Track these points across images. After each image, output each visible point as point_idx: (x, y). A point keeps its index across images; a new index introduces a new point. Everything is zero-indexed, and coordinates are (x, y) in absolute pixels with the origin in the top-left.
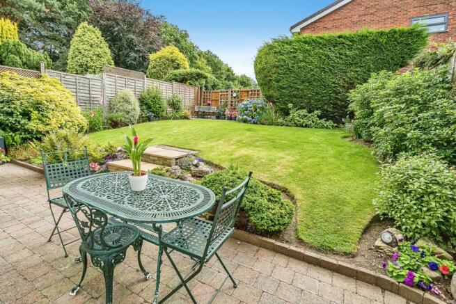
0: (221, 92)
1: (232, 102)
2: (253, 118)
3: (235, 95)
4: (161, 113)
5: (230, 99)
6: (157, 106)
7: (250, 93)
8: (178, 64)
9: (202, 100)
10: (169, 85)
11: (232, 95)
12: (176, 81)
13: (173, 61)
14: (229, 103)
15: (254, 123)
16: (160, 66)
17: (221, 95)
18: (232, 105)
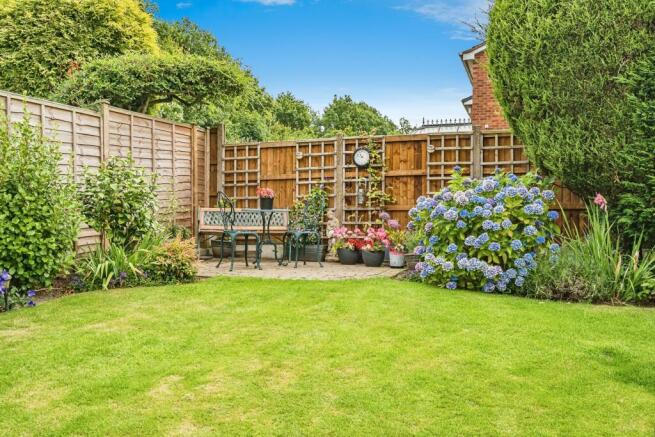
0: (303, 146)
1: (349, 185)
2: (505, 268)
3: (362, 158)
4: (49, 261)
5: (340, 176)
6: (30, 227)
7: (430, 148)
8: (117, 35)
9: (221, 181)
10: (82, 119)
11: (350, 158)
12: (116, 101)
13: (94, 21)
14: (339, 192)
15: (512, 290)
16: (38, 39)
17: (303, 161)
18: (349, 200)
